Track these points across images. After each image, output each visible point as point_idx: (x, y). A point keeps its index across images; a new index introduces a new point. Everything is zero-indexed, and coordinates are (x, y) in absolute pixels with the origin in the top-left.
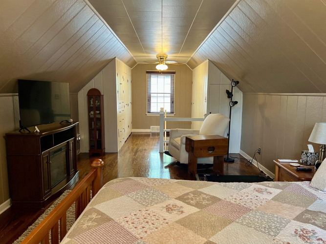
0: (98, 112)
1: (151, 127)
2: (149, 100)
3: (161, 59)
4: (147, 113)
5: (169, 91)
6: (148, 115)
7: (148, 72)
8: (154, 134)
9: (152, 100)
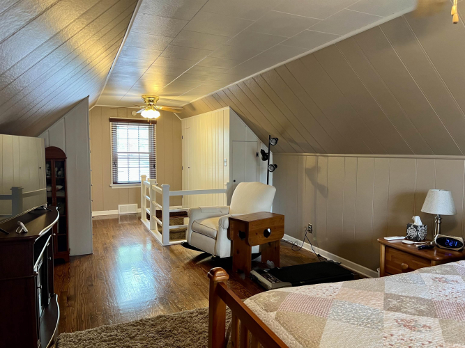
0: (60, 187)
1: (119, 206)
2: (115, 164)
3: (150, 101)
4: (112, 185)
5: (147, 150)
6: (114, 187)
7: (111, 120)
8: (124, 217)
9: (121, 163)
